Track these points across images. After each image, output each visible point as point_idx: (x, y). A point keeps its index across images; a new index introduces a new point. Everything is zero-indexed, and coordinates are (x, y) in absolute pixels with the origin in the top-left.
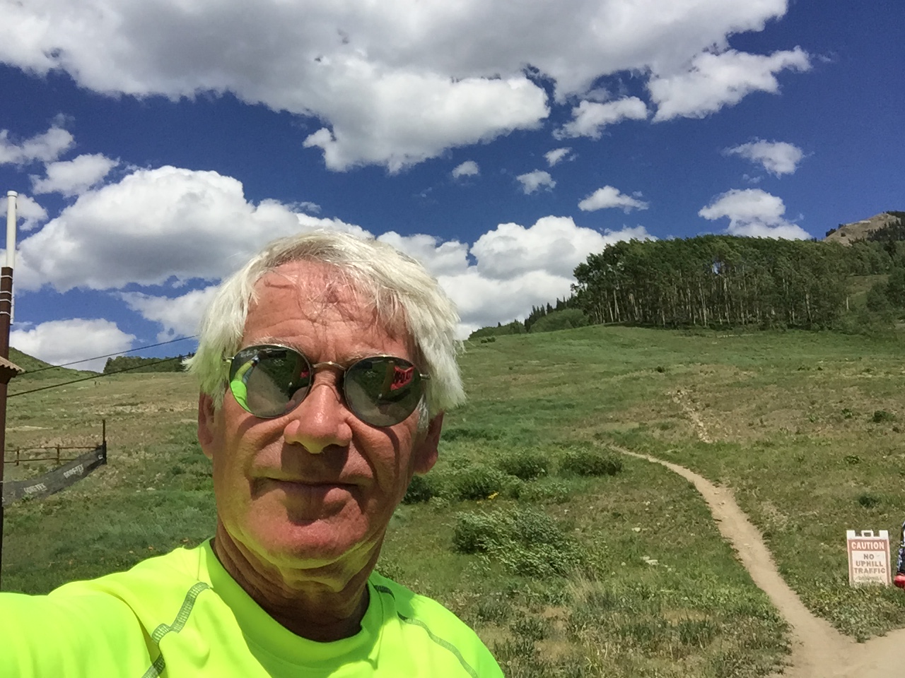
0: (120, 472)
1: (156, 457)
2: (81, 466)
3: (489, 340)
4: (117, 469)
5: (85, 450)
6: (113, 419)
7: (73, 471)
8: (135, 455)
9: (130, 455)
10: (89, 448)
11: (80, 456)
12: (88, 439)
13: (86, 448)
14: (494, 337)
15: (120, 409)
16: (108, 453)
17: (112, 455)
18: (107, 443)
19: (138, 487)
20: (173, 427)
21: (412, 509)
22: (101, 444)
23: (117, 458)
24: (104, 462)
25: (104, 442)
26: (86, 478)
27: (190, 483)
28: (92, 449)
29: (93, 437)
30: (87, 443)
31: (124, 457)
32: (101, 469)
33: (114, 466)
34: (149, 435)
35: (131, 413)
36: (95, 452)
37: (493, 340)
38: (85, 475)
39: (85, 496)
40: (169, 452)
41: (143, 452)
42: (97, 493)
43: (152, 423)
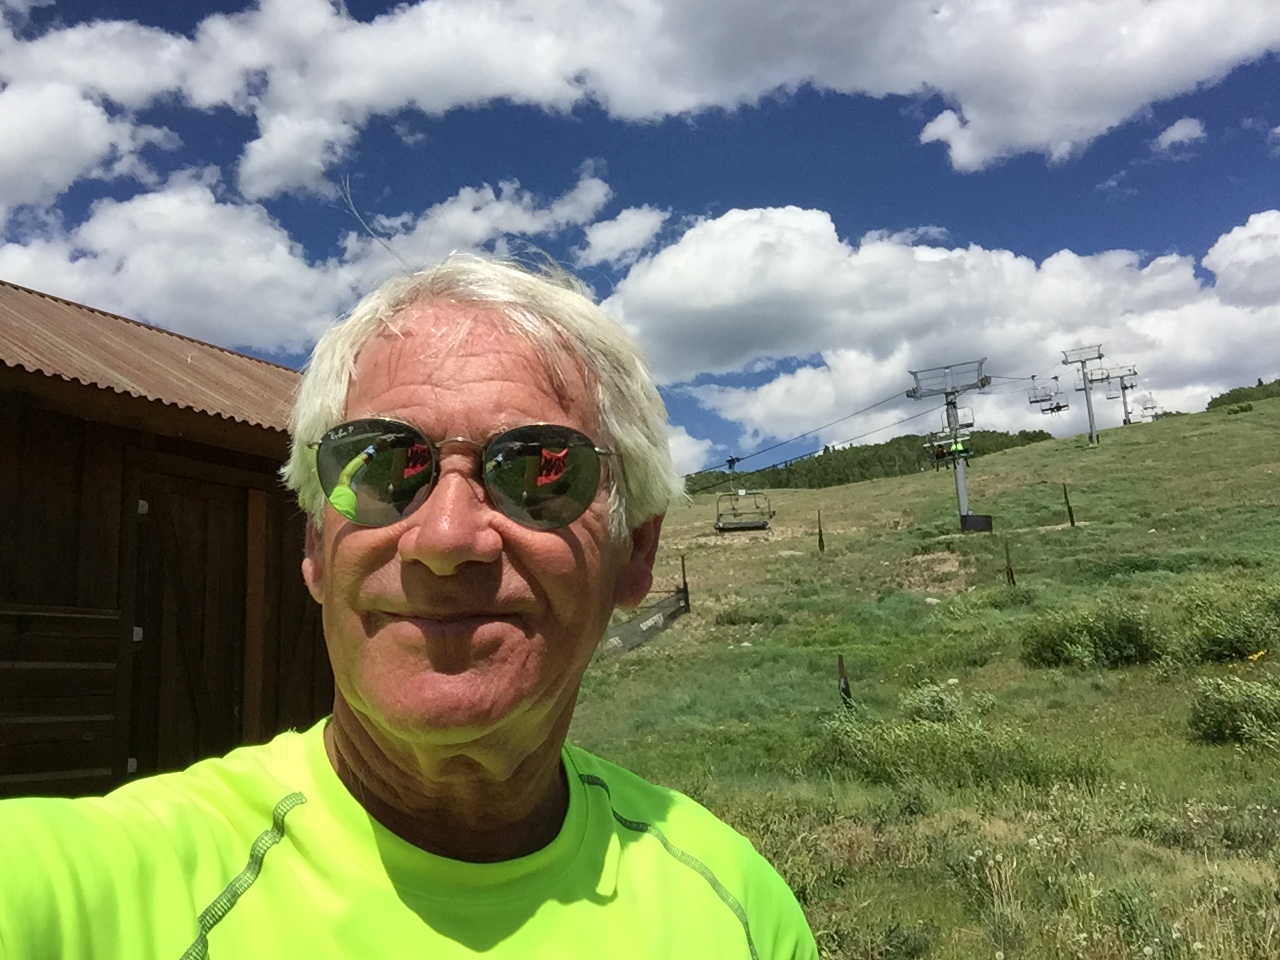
0: (707, 622)
1: (751, 603)
2: (660, 615)
3: (1243, 410)
4: (703, 618)
5: (664, 595)
6: (695, 553)
7: (650, 622)
8: (724, 601)
9: (718, 600)
10: (669, 592)
11: (658, 603)
12: (667, 581)
13: (666, 592)
14: (1251, 402)
15: (702, 540)
16: (691, 598)
17: (695, 601)
18: (689, 586)
19: (730, 641)
20: (770, 563)
21: (1121, 677)
22: (682, 587)
23: (703, 604)
24: (687, 609)
25: (685, 584)
26: (668, 630)
27: (795, 636)
28: (672, 594)
29: (672, 578)
30: (666, 586)
31: (710, 603)
32: (683, 619)
33: (699, 614)
34: (740, 573)
35: (715, 546)
36: (675, 598)
37: (1250, 408)
38: (665, 626)
39: (667, 653)
40: (767, 596)
41: (734, 596)
42: (680, 649)
43: (742, 558)
